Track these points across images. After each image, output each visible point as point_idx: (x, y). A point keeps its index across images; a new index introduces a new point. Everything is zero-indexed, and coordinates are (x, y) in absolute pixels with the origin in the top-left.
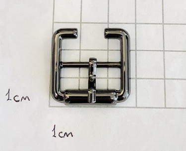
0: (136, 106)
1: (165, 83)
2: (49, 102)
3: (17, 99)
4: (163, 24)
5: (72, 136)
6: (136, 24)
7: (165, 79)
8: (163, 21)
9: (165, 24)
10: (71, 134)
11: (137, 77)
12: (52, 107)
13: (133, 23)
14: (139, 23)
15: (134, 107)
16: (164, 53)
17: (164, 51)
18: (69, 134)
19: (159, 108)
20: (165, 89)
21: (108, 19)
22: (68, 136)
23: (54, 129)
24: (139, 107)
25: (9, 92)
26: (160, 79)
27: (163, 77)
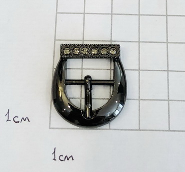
0: (139, 128)
1: (169, 104)
2: (50, 124)
3: (16, 120)
4: (167, 43)
5: (73, 160)
6: (139, 42)
7: (169, 100)
8: (167, 39)
9: (169, 43)
10: (71, 158)
11: (141, 98)
12: (53, 128)
13: (136, 42)
14: (143, 42)
15: (137, 130)
16: (168, 74)
17: (168, 71)
18: (70, 157)
19: (163, 131)
20: (169, 111)
21: (111, 37)
22: (68, 159)
23: (54, 152)
24: (142, 130)
25: (8, 113)
26: (164, 100)
27: (167, 99)
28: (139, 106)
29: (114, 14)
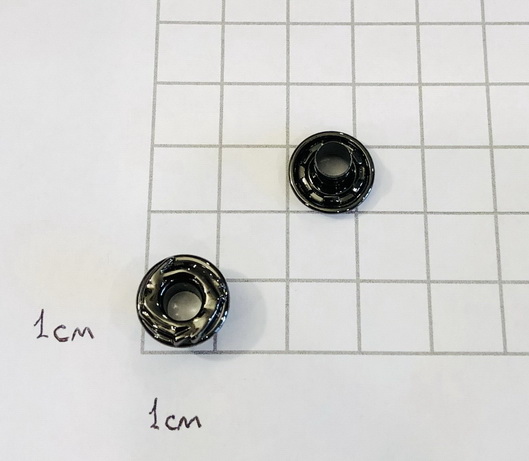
1: (429, 291)
2: (143, 342)
3: (61, 334)
4: (423, 147)
5: (199, 426)
7: (429, 282)
8: (422, 140)
10: (195, 421)
11: (361, 278)
15: (352, 353)
16: (426, 219)
17: (425, 213)
18: (192, 420)
19: (417, 353)
20: (430, 306)
22: (188, 426)
23: (154, 409)
24: (367, 353)
25: (42, 317)
26: (418, 282)
27: (425, 278)
28: (358, 298)
29: (293, 84)
